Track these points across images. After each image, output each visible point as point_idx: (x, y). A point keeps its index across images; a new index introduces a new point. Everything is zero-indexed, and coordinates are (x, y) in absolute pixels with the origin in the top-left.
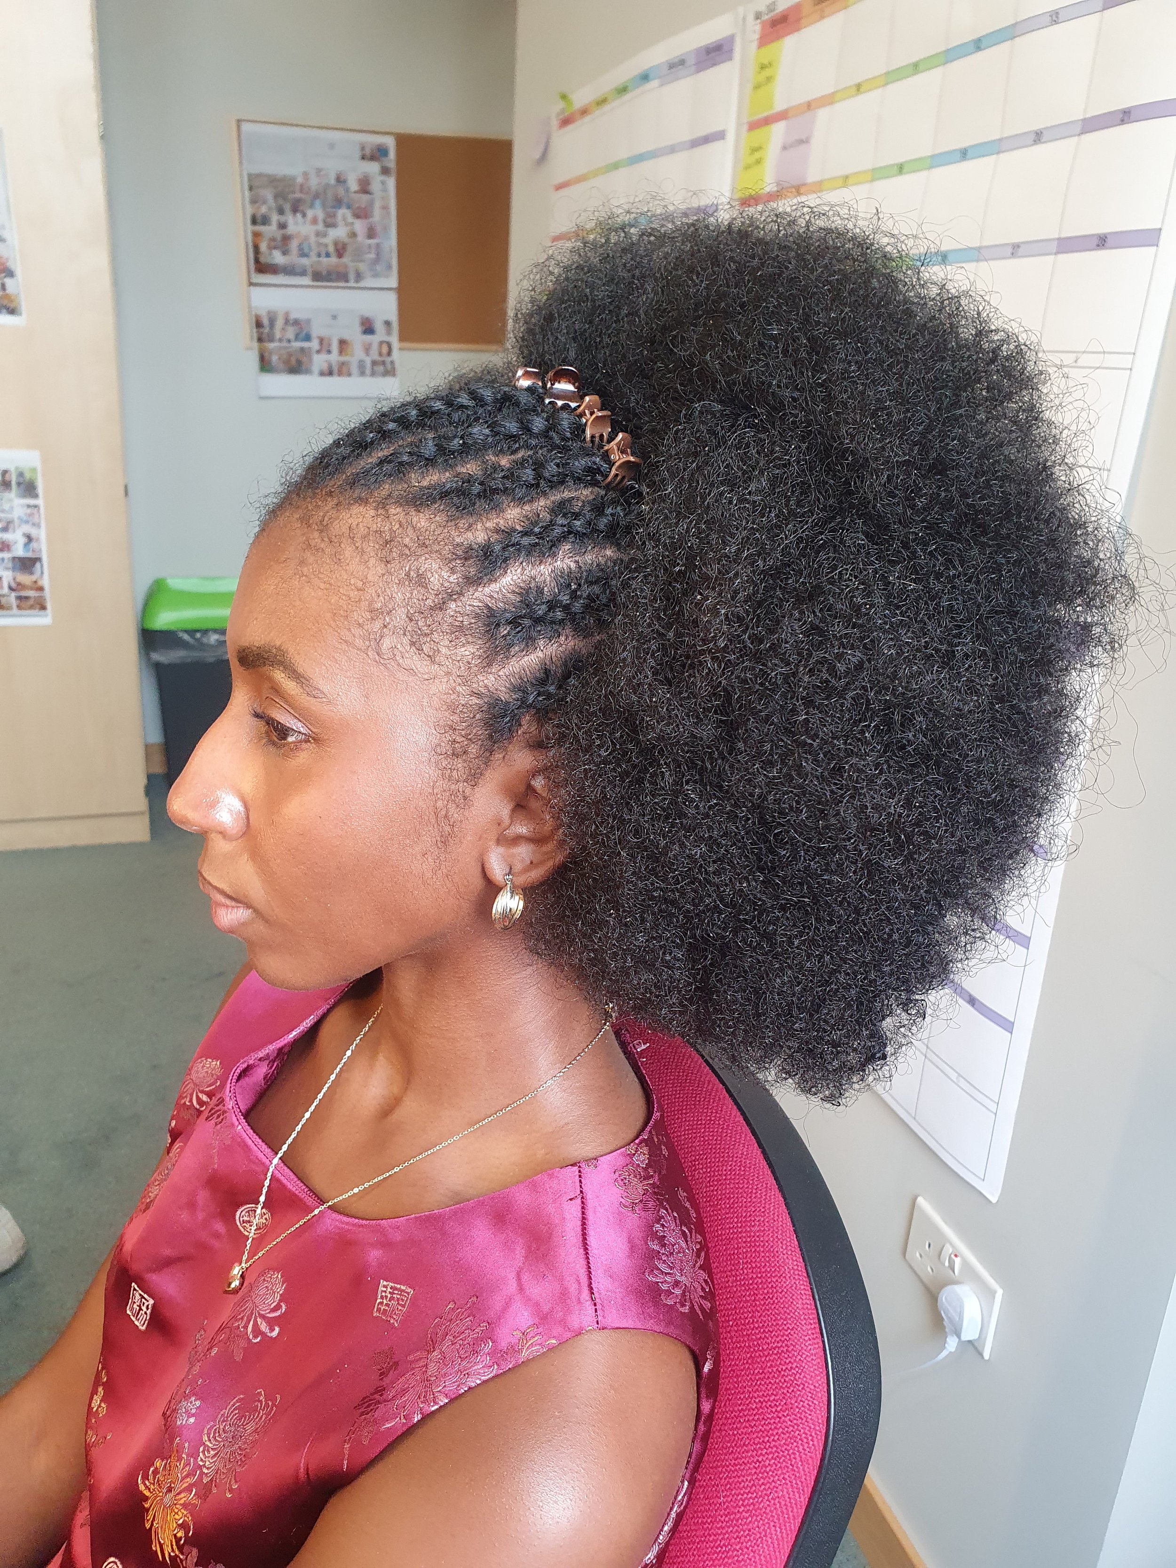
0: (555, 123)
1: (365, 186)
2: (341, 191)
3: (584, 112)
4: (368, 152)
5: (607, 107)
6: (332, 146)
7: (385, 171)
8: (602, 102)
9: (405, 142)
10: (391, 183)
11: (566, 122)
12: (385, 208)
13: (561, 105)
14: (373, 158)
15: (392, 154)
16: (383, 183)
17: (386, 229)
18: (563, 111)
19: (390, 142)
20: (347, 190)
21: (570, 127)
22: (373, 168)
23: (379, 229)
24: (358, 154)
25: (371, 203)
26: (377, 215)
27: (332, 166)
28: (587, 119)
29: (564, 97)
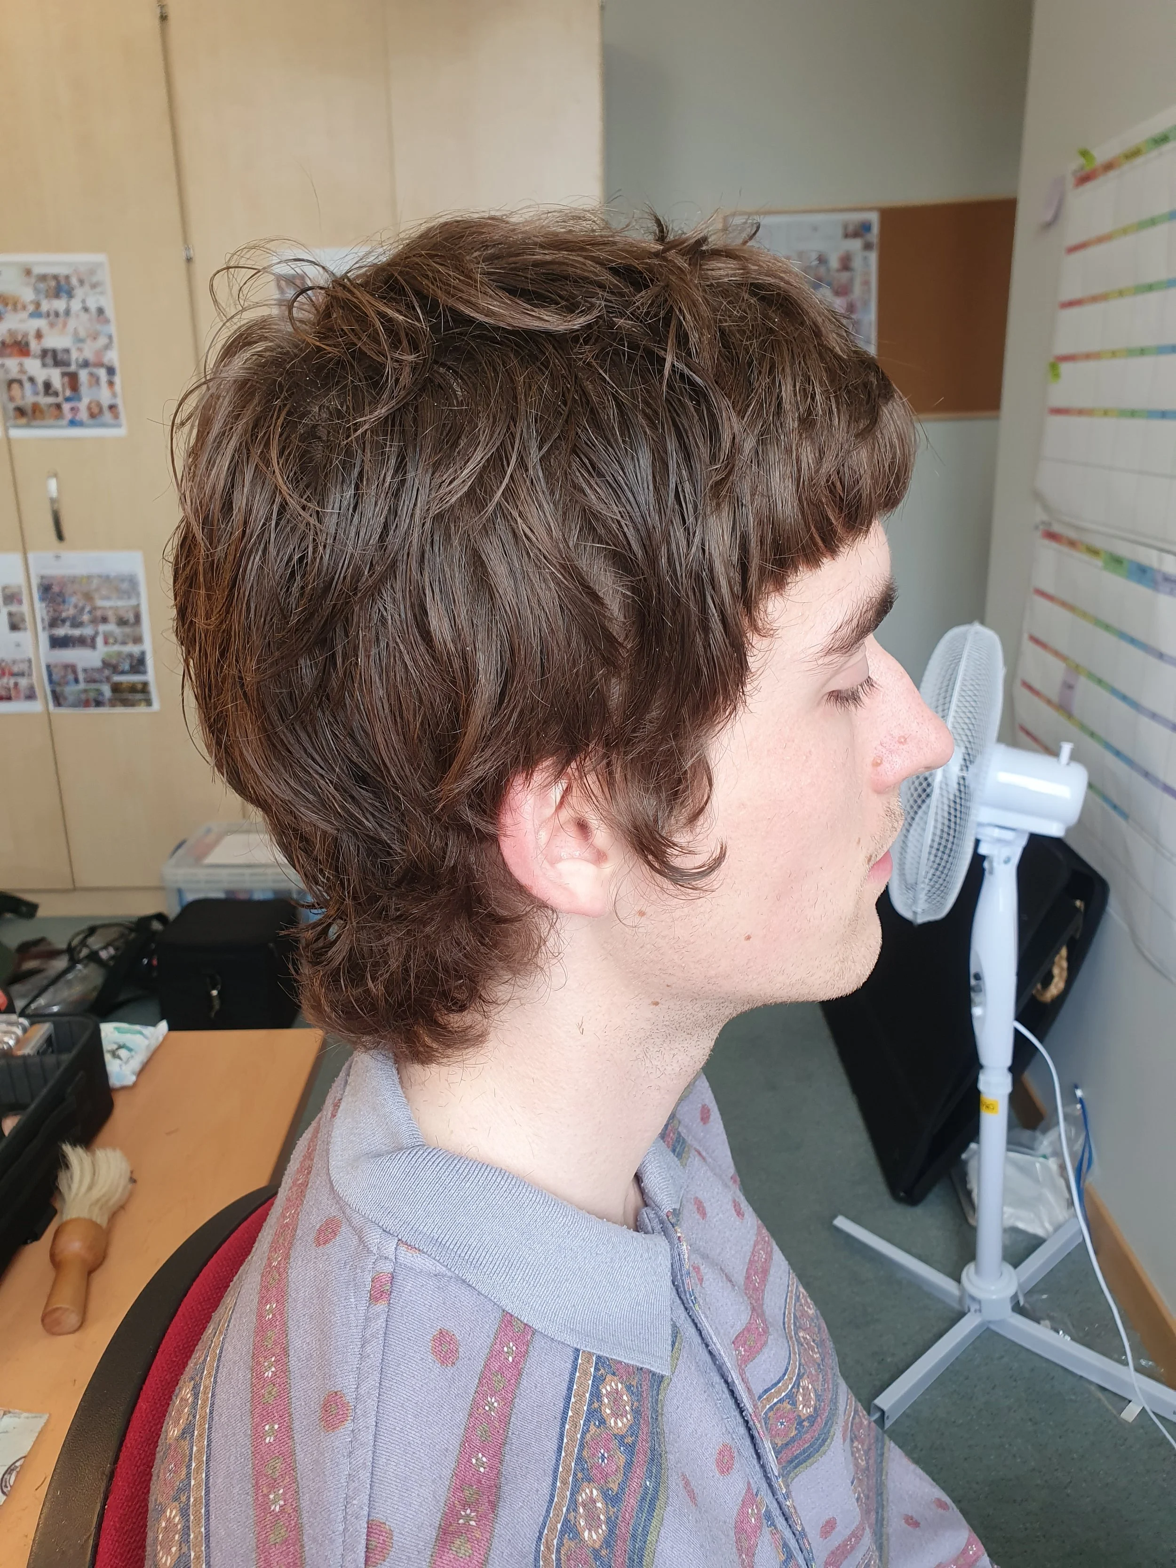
0: (1070, 181)
1: (846, 264)
2: (822, 270)
3: (1109, 167)
4: (851, 229)
5: (1139, 160)
6: (815, 229)
7: (868, 246)
8: (1134, 154)
9: (889, 216)
10: (873, 257)
11: (1085, 178)
12: (866, 283)
13: (1081, 161)
14: (856, 234)
15: (875, 229)
16: (865, 259)
17: (866, 303)
18: (1082, 168)
19: (874, 218)
20: (828, 270)
21: (1089, 186)
22: (856, 245)
23: (859, 304)
24: (840, 232)
25: (851, 280)
26: (857, 291)
27: (815, 246)
28: (1112, 174)
29: (1085, 154)
